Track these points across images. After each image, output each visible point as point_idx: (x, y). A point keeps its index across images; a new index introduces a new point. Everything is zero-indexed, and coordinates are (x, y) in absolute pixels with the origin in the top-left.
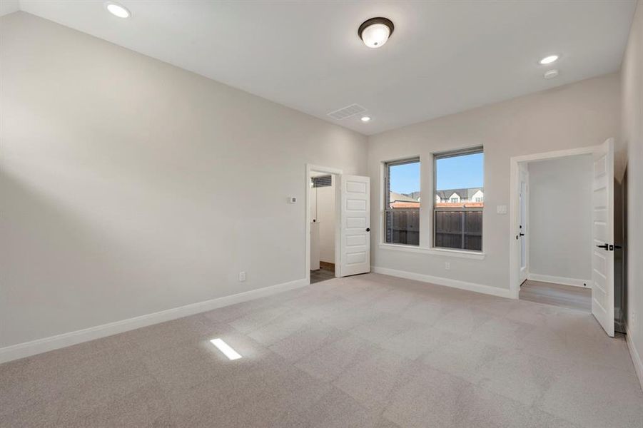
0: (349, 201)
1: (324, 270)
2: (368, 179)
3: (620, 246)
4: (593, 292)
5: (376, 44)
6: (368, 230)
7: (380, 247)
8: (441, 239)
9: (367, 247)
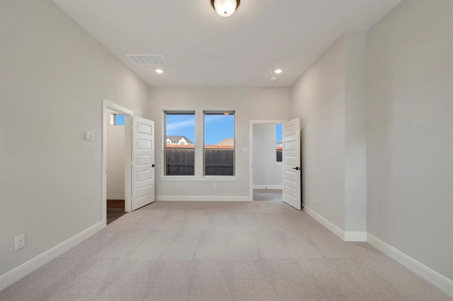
0: (139, 140)
1: (116, 208)
2: (152, 123)
3: (301, 169)
4: (283, 191)
5: (225, 13)
6: (153, 166)
7: (162, 179)
8: (210, 170)
9: (152, 180)
